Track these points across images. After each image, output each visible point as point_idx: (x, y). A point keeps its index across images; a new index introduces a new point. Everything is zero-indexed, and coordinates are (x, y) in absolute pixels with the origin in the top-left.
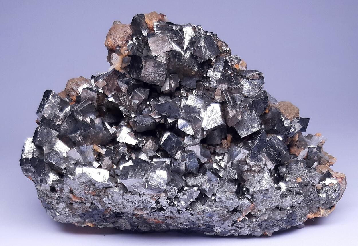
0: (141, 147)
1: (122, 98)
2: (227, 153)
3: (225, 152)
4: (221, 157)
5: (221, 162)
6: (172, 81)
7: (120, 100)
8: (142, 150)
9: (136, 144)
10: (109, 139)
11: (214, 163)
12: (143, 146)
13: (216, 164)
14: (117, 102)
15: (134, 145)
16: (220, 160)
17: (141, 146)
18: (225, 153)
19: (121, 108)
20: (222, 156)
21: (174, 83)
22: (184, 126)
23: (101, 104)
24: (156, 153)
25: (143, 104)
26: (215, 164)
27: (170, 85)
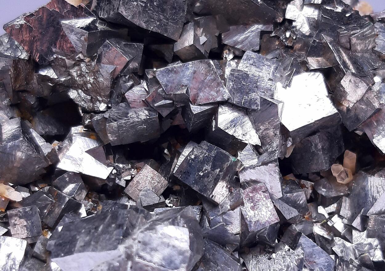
0: (124, 186)
1: (76, 68)
2: (347, 195)
3: (342, 194)
4: (333, 208)
5: (335, 218)
6: (200, 31)
7: (69, 74)
8: (126, 191)
9: (108, 177)
10: (37, 167)
11: (316, 222)
12: (128, 182)
13: (322, 225)
14: (63, 79)
15: (105, 177)
16: (331, 214)
17: (122, 183)
18: (342, 196)
19: (73, 94)
20: (335, 205)
21: (205, 36)
22: (234, 123)
23: (22, 88)
24: (162, 197)
25: (127, 77)
26: (319, 224)
27: (196, 38)
